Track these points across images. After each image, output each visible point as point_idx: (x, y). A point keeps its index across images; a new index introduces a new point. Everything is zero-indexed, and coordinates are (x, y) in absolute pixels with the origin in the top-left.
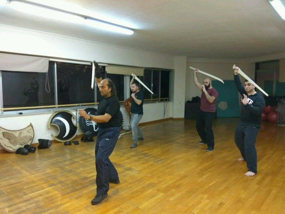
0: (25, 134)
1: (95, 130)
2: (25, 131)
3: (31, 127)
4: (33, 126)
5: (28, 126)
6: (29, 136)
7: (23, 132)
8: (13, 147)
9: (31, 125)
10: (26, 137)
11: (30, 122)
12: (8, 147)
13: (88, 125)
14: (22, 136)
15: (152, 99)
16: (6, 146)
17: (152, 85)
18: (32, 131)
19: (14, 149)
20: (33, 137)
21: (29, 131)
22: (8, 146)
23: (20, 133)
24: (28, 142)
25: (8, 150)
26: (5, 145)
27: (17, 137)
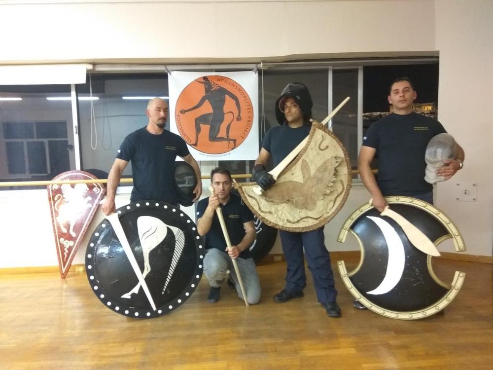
0: (316, 160)
3: (318, 134)
6: (332, 158)
7: (307, 159)
8: (310, 214)
10: (323, 168)
12: (298, 221)
14: (313, 171)
16: (294, 223)
18: (328, 141)
19: (317, 219)
21: (323, 147)
22: (297, 218)
23: (305, 167)
25: (303, 228)
26: (289, 221)
27: (303, 185)
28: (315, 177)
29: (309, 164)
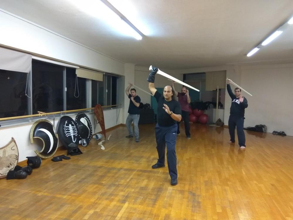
0: (9, 152)
1: (73, 141)
2: (8, 149)
3: (13, 143)
4: (16, 142)
5: (11, 142)
6: (14, 154)
7: (6, 150)
9: (13, 140)
10: (10, 156)
11: (11, 137)
13: (67, 136)
14: (7, 155)
15: (106, 106)
17: (107, 91)
18: (15, 148)
19: (1, 174)
20: (17, 155)
21: (13, 148)
23: (4, 152)
24: (15, 162)
27: (2, 158)
28: (7, 157)
29: (6, 152)
